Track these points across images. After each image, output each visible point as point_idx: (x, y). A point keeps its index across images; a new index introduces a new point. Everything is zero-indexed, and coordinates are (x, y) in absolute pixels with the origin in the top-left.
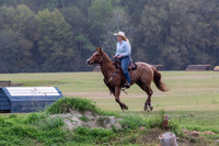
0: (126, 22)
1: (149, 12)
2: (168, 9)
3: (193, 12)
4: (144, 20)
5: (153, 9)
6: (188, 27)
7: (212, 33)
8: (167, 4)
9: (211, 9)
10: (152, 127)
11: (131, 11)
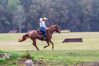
0: (23, 12)
1: (33, 7)
2: (41, 6)
3: (52, 7)
4: (30, 11)
5: (34, 6)
6: (50, 14)
7: (60, 16)
8: (40, 4)
9: (59, 6)
10: (23, 58)
11: (25, 7)
